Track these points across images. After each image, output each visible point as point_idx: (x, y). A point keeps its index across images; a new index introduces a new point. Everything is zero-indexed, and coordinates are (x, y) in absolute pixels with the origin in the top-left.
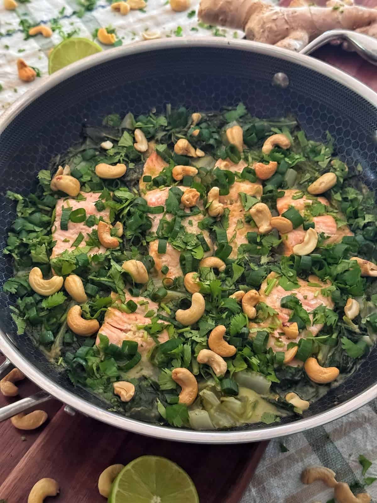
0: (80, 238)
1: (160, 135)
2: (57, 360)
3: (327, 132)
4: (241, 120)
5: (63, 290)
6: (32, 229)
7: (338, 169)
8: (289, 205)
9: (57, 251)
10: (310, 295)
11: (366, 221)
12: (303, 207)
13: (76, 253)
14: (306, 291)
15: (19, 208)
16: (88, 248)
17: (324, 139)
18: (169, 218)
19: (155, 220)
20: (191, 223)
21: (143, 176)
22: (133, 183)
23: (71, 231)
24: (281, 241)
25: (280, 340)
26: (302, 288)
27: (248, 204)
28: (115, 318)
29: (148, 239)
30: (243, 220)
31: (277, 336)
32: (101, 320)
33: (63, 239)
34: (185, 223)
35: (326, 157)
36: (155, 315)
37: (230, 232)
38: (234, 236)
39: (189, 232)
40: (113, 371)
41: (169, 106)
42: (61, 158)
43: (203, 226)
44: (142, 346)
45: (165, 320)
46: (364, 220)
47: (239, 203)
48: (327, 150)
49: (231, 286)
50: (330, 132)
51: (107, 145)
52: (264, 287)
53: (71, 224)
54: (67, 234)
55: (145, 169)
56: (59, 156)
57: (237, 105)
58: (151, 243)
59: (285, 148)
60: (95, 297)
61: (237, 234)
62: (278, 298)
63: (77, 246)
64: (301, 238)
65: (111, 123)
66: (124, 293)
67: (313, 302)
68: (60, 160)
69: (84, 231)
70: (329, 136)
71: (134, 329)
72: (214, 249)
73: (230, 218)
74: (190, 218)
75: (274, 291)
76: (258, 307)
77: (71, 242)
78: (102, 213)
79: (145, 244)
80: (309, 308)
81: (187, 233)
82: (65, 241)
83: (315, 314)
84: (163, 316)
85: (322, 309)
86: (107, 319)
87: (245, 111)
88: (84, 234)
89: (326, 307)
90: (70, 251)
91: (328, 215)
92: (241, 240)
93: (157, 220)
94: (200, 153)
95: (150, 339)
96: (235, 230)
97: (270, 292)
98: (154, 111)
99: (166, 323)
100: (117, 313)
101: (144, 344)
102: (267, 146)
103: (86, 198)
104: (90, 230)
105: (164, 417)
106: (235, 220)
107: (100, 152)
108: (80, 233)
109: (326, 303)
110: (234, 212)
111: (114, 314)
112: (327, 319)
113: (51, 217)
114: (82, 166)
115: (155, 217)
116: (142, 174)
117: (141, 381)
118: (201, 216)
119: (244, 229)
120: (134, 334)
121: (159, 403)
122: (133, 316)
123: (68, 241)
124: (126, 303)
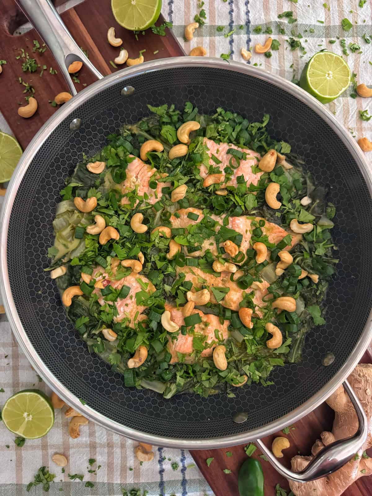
0: (218, 161)
1: (306, 245)
2: (129, 130)
3: (273, 383)
4: (308, 317)
5: (178, 142)
6: (235, 130)
7: (235, 377)
8: (209, 324)
9: (210, 144)
10: (128, 310)
11: (178, 377)
12: (206, 334)
13: (205, 157)
14: (132, 308)
15: (257, 125)
16: (209, 166)
17: (270, 379)
18: (218, 228)
19: (219, 218)
20: (211, 244)
21: (266, 222)
22: (262, 212)
23: (225, 156)
24: (178, 305)
25: (101, 276)
26: (135, 306)
27: (216, 292)
28: (146, 171)
29: (207, 211)
30: (205, 284)
31: (104, 275)
32: (147, 162)
33: (220, 149)
34: (212, 240)
35: (251, 374)
36: (144, 200)
37: (199, 272)
38: (193, 273)
39: (205, 241)
40: (111, 163)
41: (337, 261)
42: (302, 164)
43: (208, 252)
44: (124, 185)
45: (138, 205)
46: (180, 376)
47: (220, 285)
48: (258, 378)
49: (154, 258)
50: (272, 385)
51: (306, 201)
52: (145, 280)
53: (230, 156)
54: (223, 153)
55: (273, 224)
56: (303, 163)
57: (325, 319)
58: (201, 211)
59: (267, 343)
60: (170, 164)
61: (194, 276)
62: (132, 285)
63: (212, 158)
64: (176, 321)
65: (329, 210)
66: (165, 182)
67: (122, 309)
68: (299, 163)
69: (223, 165)
70: (269, 383)
71: (137, 183)
72: (188, 256)
73: (210, 275)
74: (215, 244)
75: (138, 285)
76: (129, 269)
77: (216, 155)
78: (235, 182)
79: (202, 206)
80: (119, 304)
81: (204, 239)
82: (218, 150)
83: (113, 307)
84: (141, 204)
85: (116, 313)
86: (146, 166)
87: (317, 324)
88: (220, 165)
89: (116, 317)
90: (209, 152)
91: (193, 351)
92: (188, 278)
93: (219, 220)
94: (280, 271)
95: (127, 192)
96: (198, 275)
97: (138, 282)
98: (335, 248)
99: (135, 205)
100: (150, 174)
101: (124, 187)
102: (271, 328)
103: (255, 174)
104: (222, 170)
105: (69, 186)
106: (208, 279)
107: (300, 195)
108: (221, 162)
109: (118, 318)
110: (214, 280)
111: (149, 171)
112: (106, 314)
113: (244, 144)
114: (288, 177)
115: (222, 219)
116: (268, 220)
117: (101, 179)
118: (216, 254)
119: (197, 282)
120: (134, 182)
121: (80, 185)
122: (146, 184)
123: (217, 153)
124: (156, 181)
